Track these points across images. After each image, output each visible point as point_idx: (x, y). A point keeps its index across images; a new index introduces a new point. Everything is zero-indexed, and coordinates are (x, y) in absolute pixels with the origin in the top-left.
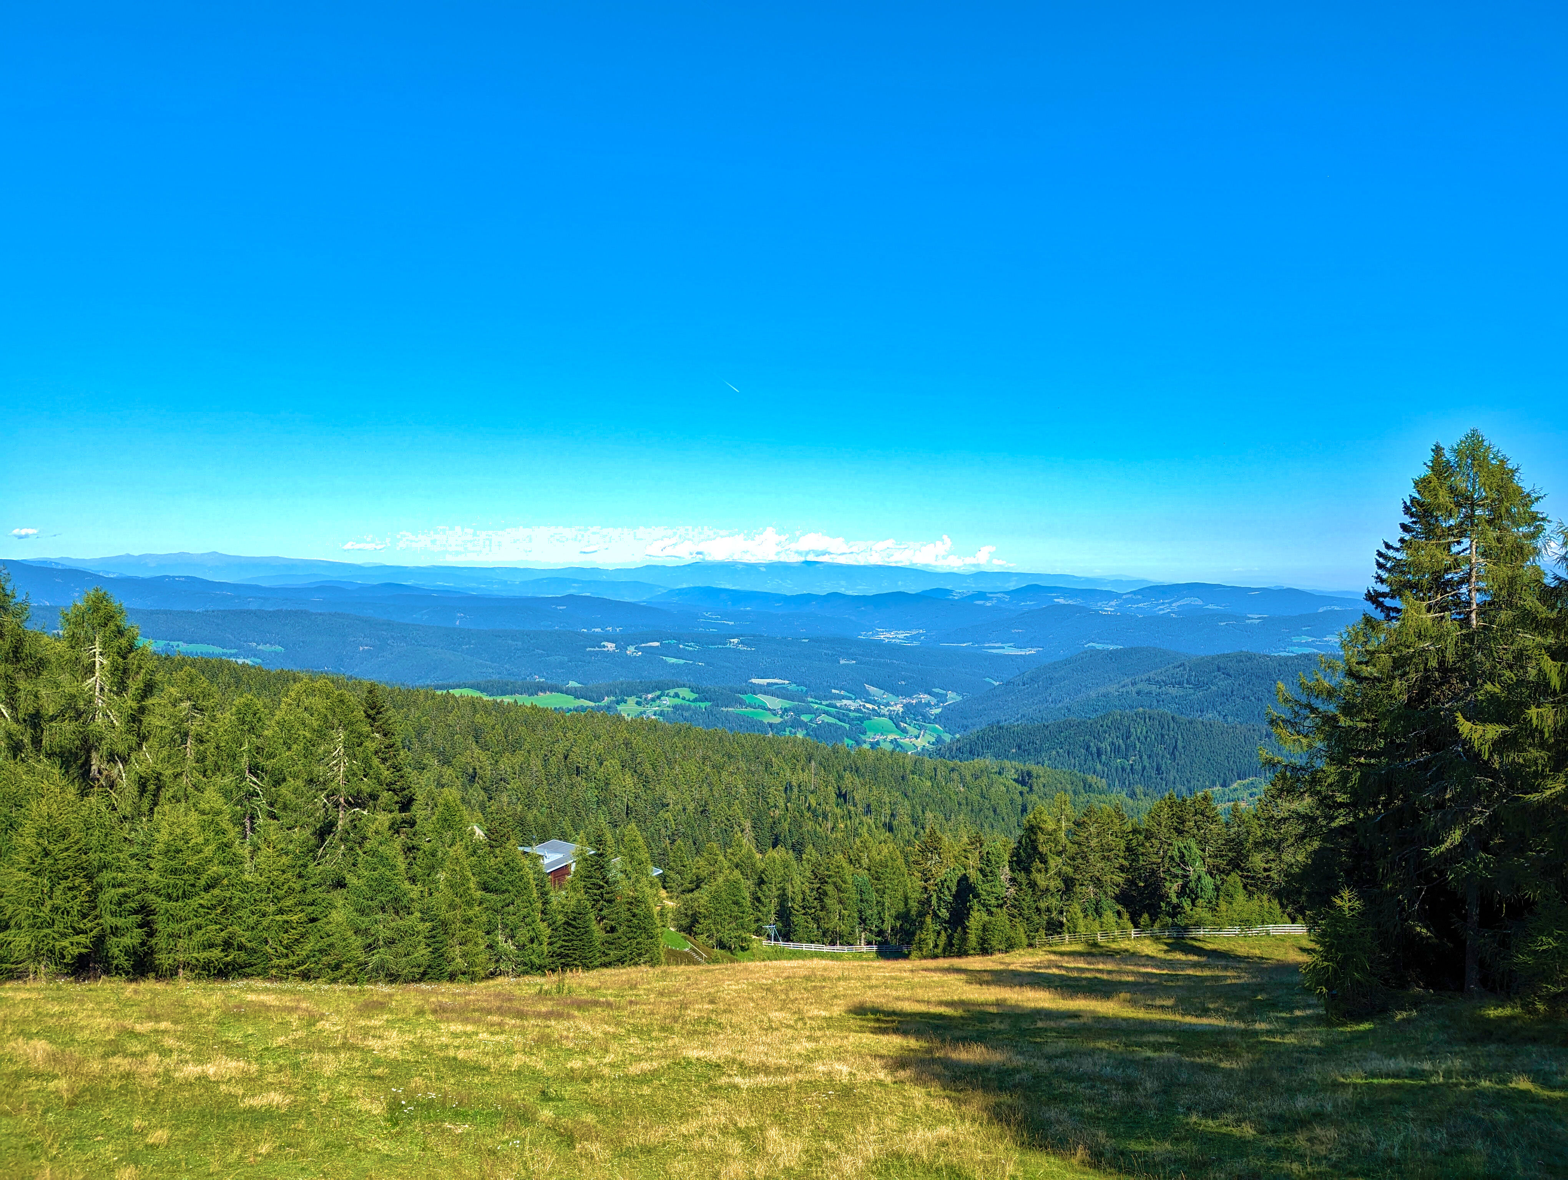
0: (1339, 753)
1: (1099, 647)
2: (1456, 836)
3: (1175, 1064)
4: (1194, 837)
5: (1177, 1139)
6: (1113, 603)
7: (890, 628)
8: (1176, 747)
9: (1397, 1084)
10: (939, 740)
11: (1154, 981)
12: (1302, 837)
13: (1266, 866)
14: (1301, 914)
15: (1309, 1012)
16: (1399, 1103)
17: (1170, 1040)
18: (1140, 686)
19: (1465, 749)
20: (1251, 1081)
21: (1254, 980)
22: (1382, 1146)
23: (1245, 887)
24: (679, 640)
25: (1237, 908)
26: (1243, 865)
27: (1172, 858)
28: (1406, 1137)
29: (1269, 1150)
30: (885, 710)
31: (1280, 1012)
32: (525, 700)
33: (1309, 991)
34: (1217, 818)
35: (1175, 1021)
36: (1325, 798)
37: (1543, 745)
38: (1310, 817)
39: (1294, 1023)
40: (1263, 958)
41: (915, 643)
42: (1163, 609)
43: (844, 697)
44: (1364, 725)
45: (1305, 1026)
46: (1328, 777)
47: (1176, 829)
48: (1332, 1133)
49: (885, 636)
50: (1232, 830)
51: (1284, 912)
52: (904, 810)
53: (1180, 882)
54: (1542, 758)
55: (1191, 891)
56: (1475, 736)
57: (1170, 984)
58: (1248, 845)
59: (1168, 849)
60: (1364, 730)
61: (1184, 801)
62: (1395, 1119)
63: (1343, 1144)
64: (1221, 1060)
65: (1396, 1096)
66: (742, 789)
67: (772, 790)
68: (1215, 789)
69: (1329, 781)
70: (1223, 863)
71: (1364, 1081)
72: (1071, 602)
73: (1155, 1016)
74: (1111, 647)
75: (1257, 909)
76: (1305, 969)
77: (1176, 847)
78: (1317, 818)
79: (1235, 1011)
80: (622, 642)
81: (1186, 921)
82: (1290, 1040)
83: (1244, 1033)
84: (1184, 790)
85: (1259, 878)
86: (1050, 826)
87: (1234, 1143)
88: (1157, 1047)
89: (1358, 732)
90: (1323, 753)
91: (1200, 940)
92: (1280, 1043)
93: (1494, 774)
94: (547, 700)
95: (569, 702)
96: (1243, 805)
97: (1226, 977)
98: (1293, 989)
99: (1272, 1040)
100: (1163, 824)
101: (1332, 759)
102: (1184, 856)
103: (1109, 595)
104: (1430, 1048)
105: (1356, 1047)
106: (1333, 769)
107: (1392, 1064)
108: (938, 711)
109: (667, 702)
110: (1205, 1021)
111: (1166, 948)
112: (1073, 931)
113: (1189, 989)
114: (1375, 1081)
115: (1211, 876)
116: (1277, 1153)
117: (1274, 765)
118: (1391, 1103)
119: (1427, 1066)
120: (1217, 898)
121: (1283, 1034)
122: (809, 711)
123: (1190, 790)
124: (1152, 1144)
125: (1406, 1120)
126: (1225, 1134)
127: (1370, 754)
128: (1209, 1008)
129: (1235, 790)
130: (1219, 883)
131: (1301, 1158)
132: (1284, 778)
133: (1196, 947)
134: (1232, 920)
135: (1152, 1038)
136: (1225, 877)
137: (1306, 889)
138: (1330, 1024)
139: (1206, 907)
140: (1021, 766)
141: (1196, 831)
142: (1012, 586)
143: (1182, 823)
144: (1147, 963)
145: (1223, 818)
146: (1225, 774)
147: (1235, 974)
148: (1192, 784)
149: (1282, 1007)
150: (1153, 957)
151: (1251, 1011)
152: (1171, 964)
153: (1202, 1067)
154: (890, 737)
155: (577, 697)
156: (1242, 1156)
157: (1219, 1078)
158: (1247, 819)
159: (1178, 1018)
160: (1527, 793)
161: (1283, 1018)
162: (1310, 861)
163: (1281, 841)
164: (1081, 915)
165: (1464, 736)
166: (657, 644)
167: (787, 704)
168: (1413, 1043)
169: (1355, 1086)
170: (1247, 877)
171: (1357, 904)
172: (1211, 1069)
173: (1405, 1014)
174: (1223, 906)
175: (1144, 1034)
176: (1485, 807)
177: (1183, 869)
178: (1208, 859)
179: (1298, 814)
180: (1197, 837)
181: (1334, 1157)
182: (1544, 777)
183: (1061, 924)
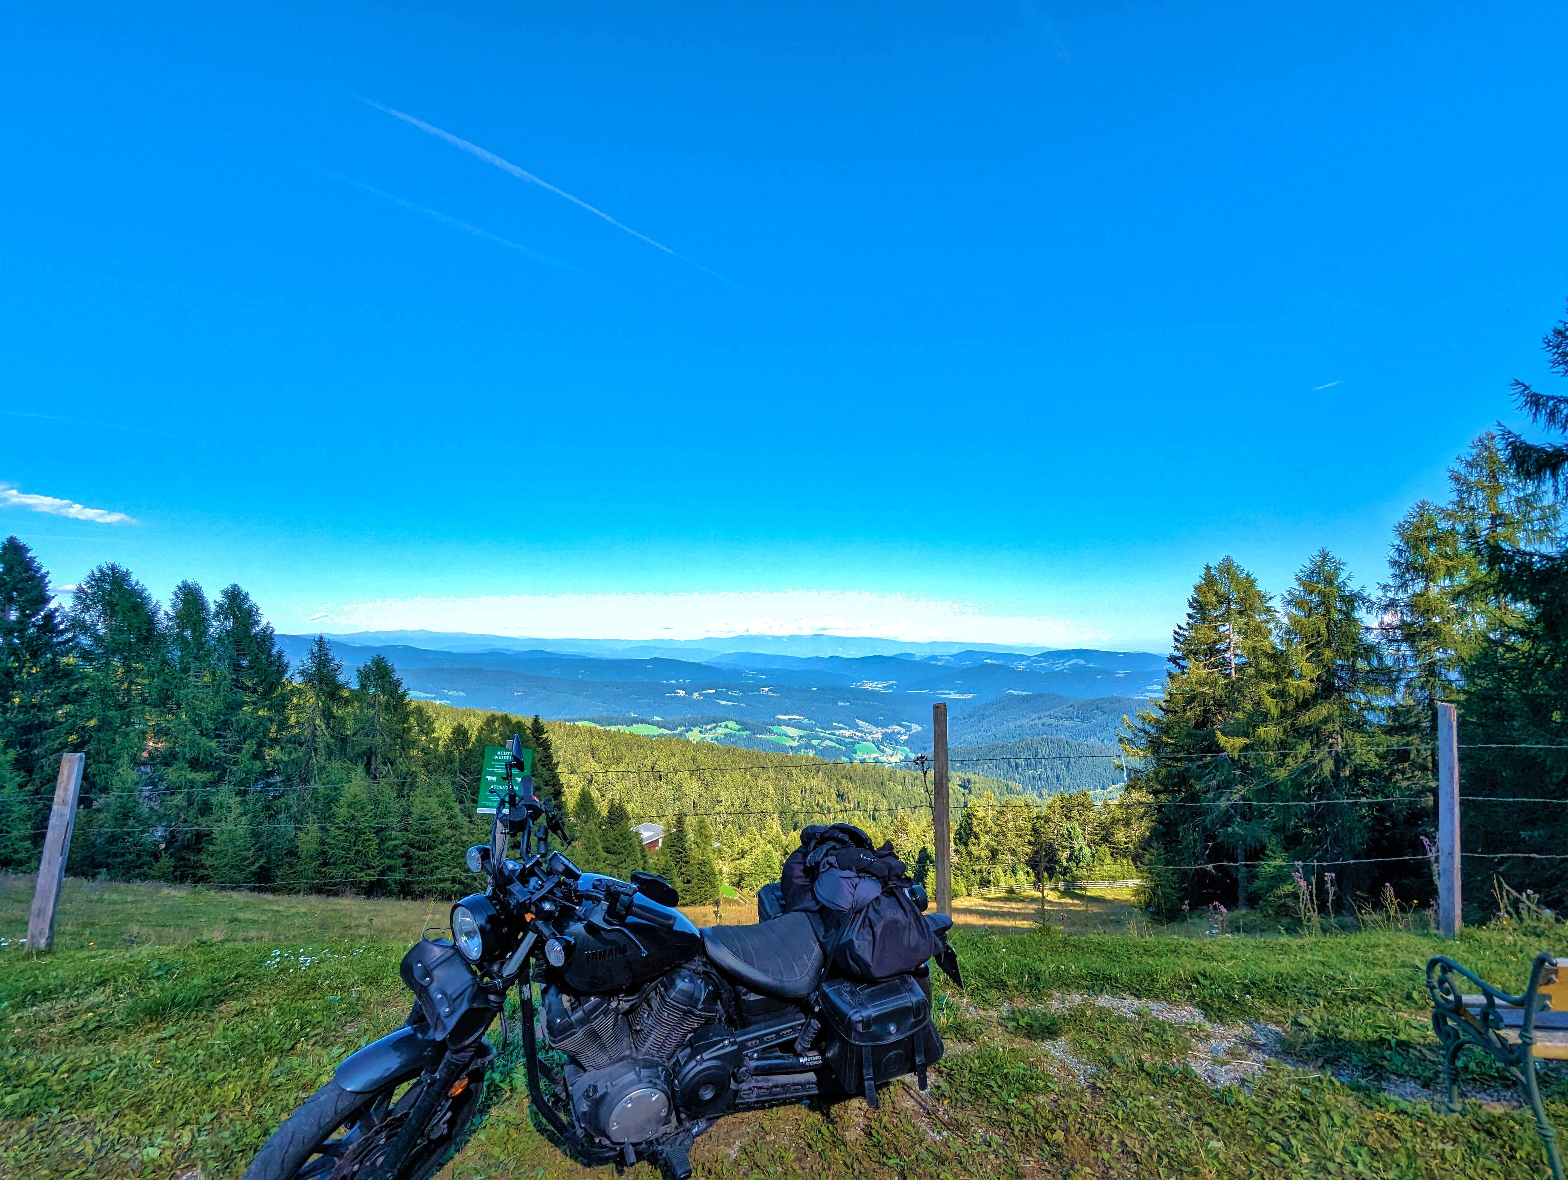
1: (1015, 693)
4: (1078, 821)
6: (1024, 663)
7: (874, 680)
8: (1069, 762)
10: (907, 757)
18: (1044, 720)
23: (1111, 854)
24: (728, 689)
25: (1106, 869)
26: (1111, 839)
27: (1063, 835)
30: (869, 737)
32: (625, 729)
34: (1094, 809)
41: (890, 691)
42: (1058, 667)
43: (841, 728)
47: (1065, 816)
49: (870, 686)
50: (1103, 816)
52: (883, 805)
53: (1069, 851)
55: (1076, 857)
56: (1229, 745)
59: (1060, 829)
66: (772, 791)
67: (792, 792)
70: (1097, 838)
72: (995, 662)
74: (1024, 693)
75: (1120, 869)
77: (1066, 828)
80: (690, 691)
81: (1073, 877)
85: (1121, 848)
86: (981, 813)
90: (1150, 760)
91: (1082, 890)
94: (640, 729)
95: (654, 731)
100: (1057, 813)
101: (1154, 764)
102: (1071, 834)
103: (1022, 658)
108: (906, 737)
109: (720, 731)
111: (1060, 894)
112: (997, 885)
115: (1089, 847)
120: (1093, 862)
122: (817, 738)
130: (1094, 852)
133: (1080, 894)
134: (1103, 876)
136: (1098, 848)
139: (1086, 868)
140: (962, 775)
141: (1079, 817)
142: (955, 651)
143: (1069, 812)
145: (1097, 809)
152: (1063, 905)
154: (874, 755)
155: (659, 727)
158: (1113, 809)
164: (1002, 874)
166: (713, 691)
167: (802, 733)
170: (1113, 848)
174: (1097, 867)
177: (1070, 843)
178: (1087, 836)
180: (1080, 821)
183: (989, 882)
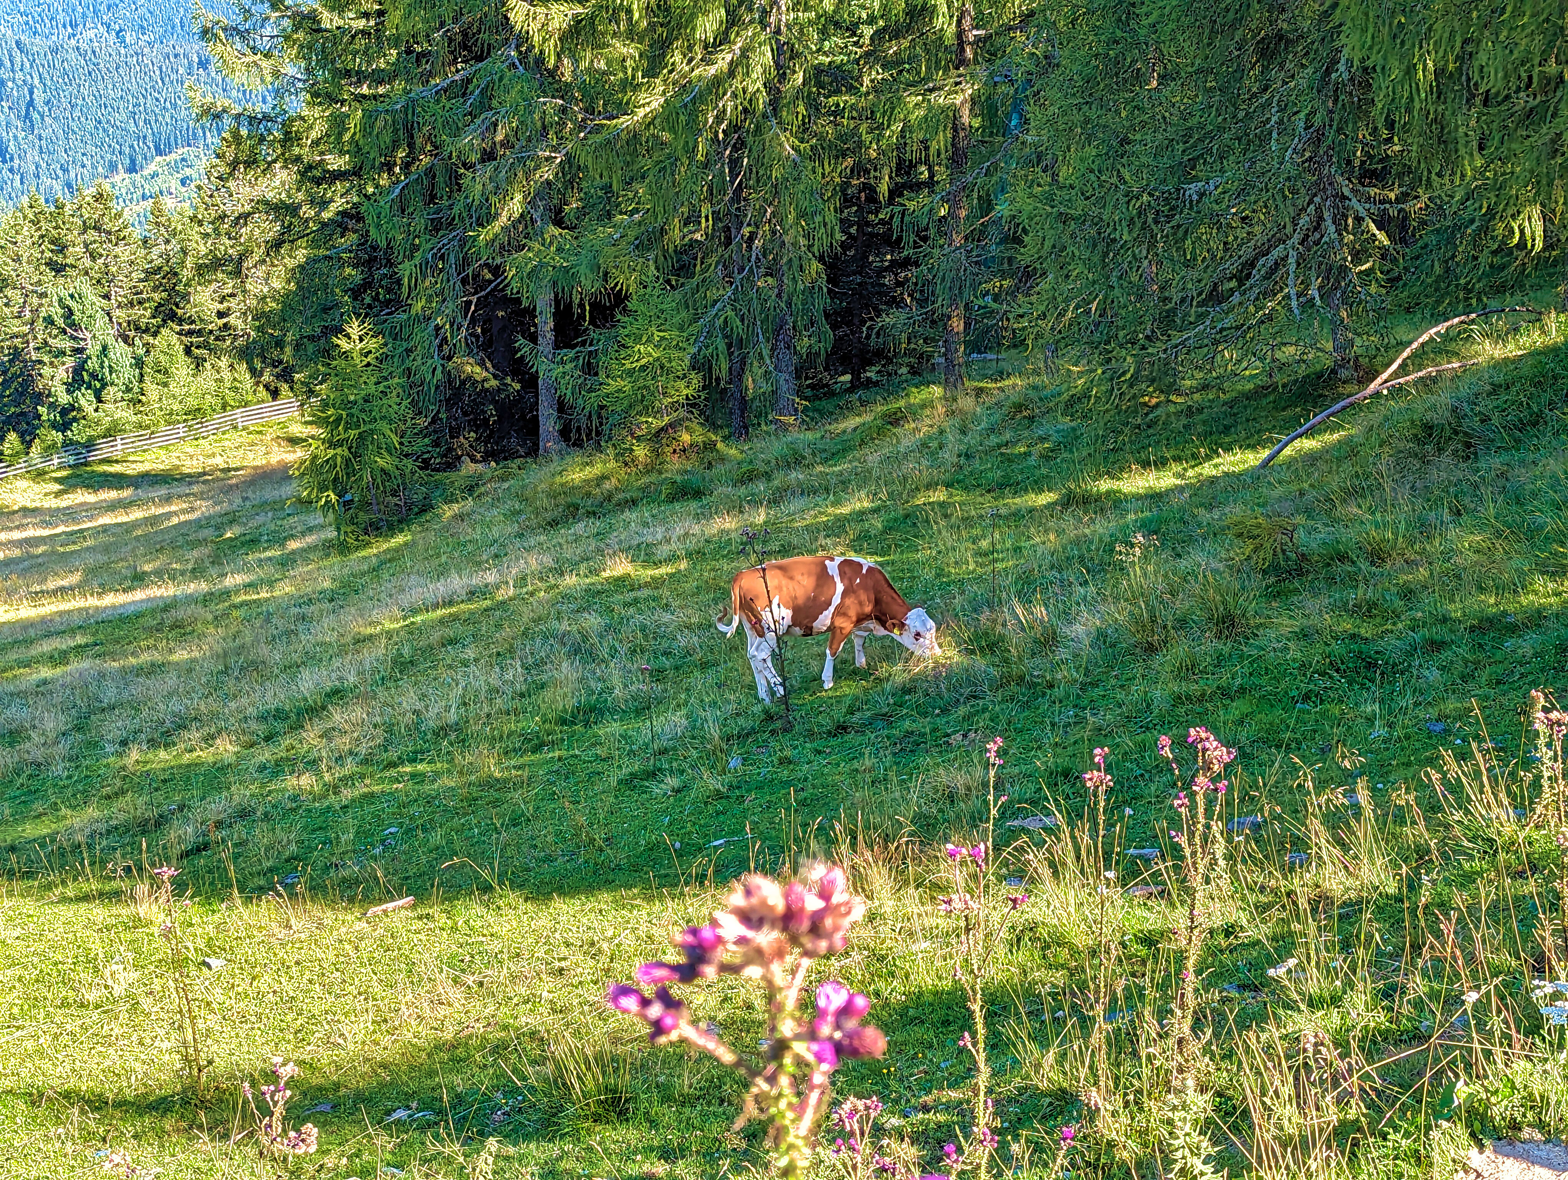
0: (325, 82)
2: (516, 205)
3: (93, 678)
4: (87, 273)
5: (108, 797)
8: (31, 103)
9: (451, 615)
11: (41, 550)
12: (277, 245)
13: (221, 307)
14: (286, 381)
15: (310, 539)
16: (453, 642)
17: (80, 640)
19: (520, 53)
20: (226, 671)
21: (218, 508)
22: (432, 713)
23: (188, 351)
25: (177, 391)
26: (180, 312)
27: (49, 321)
28: (465, 689)
29: (262, 768)
31: (265, 550)
33: (306, 504)
34: (125, 233)
35: (87, 609)
36: (310, 167)
37: (631, 34)
38: (287, 207)
39: (286, 562)
40: (229, 470)
44: (361, 24)
45: (307, 561)
46: (311, 127)
47: (50, 264)
48: (358, 713)
50: (156, 251)
51: (257, 384)
53: (70, 362)
54: (632, 57)
55: (94, 376)
56: (534, 27)
57: (68, 549)
58: (186, 274)
59: (41, 305)
60: (364, 33)
61: (60, 207)
62: (450, 667)
63: (375, 726)
64: (171, 651)
65: (450, 633)
68: (117, 179)
69: (314, 134)
70: (144, 315)
71: (402, 623)
73: (50, 608)
75: (213, 385)
76: (298, 469)
77: (55, 298)
78: (300, 206)
79: (190, 566)
81: (90, 432)
82: (285, 589)
83: (207, 599)
84: (57, 186)
85: (211, 332)
87: (205, 775)
88: (60, 658)
89: (353, 37)
90: (300, 85)
91: (117, 462)
92: (267, 600)
93: (564, 91)
96: (169, 203)
97: (168, 516)
98: (283, 509)
99: (255, 597)
100: (25, 259)
101: (316, 95)
102: (71, 313)
104: (494, 550)
105: (386, 576)
106: (317, 112)
107: (441, 588)
110: (139, 595)
111: (57, 487)
113: (106, 549)
114: (419, 619)
115: (125, 342)
116: (277, 769)
117: (217, 116)
118: (444, 645)
119: (491, 577)
120: (141, 380)
121: (271, 583)
123: (69, 186)
124: (65, 817)
125: (465, 664)
126: (189, 766)
127: (378, 78)
128: (144, 573)
129: (155, 175)
130: (141, 352)
131: (313, 764)
132: (236, 136)
133: (112, 475)
134: (171, 414)
135: (46, 647)
136: (151, 340)
137: (289, 337)
138: (343, 548)
139: (123, 400)
141: (88, 262)
143: (61, 251)
144: (25, 521)
145: (137, 233)
146: (131, 147)
147: (185, 506)
148: (72, 175)
149: (269, 541)
150: (34, 511)
151: (216, 561)
152: (69, 514)
153: (139, 671)
156: (219, 790)
157: (171, 680)
158: (180, 228)
159: (92, 602)
160: (611, 118)
161: (270, 559)
162: (292, 286)
163: (242, 258)
165: (518, 27)
168: (470, 548)
169: (389, 634)
170: (190, 333)
171: (372, 344)
172: (154, 669)
173: (456, 507)
174: (153, 391)
175: (32, 642)
176: (555, 149)
177: (74, 338)
178: (118, 312)
179: (267, 203)
180: (92, 273)
181: (363, 750)
182: (636, 88)
